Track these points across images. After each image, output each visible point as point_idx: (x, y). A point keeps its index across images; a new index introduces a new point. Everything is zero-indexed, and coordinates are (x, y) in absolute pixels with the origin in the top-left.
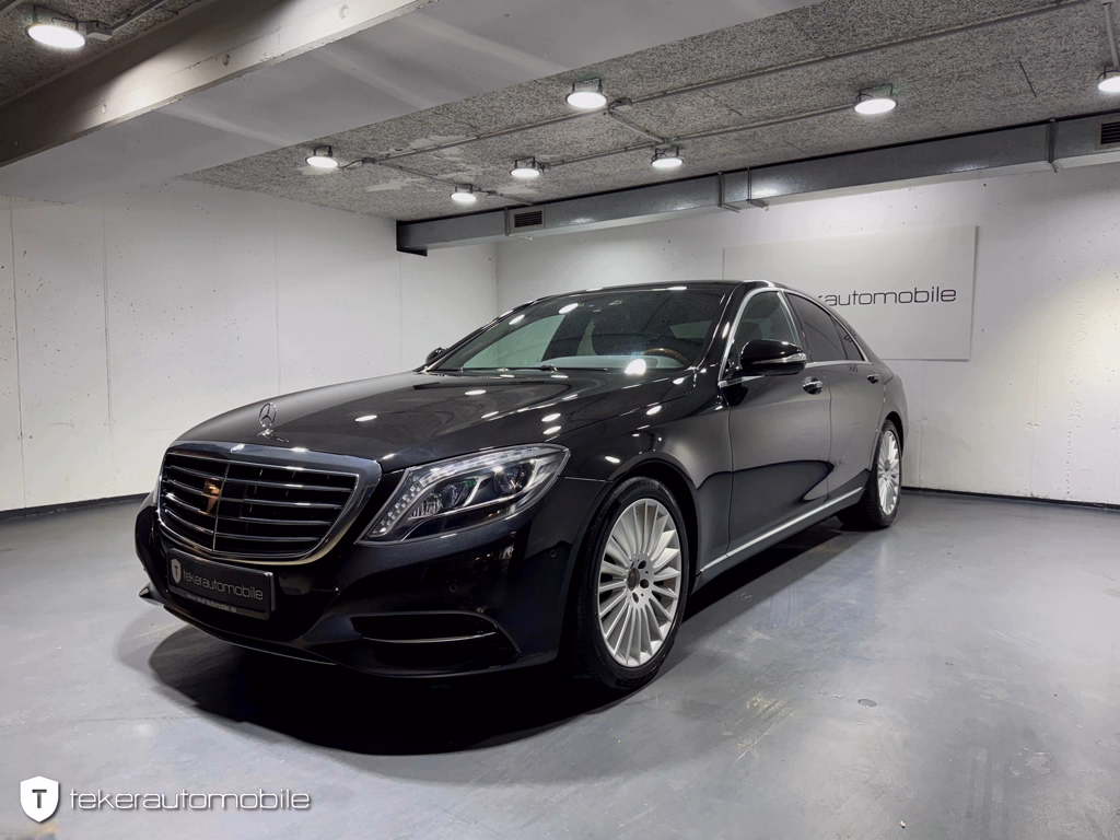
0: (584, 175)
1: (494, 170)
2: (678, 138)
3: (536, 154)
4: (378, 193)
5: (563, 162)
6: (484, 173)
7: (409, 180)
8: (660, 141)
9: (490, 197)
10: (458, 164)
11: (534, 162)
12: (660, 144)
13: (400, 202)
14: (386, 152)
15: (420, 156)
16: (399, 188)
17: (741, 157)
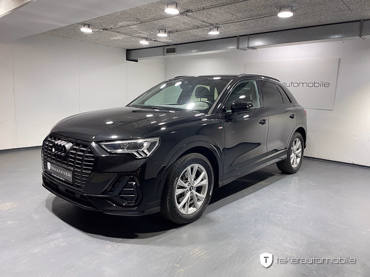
0: (187, 35)
1: (153, 33)
2: (217, 24)
3: (166, 28)
4: (115, 40)
5: (177, 31)
6: (150, 34)
7: (123, 36)
8: (210, 25)
9: (155, 42)
10: (139, 31)
11: (165, 31)
12: (210, 26)
13: (124, 44)
14: (110, 27)
15: (123, 28)
16: (122, 39)
17: (244, 31)
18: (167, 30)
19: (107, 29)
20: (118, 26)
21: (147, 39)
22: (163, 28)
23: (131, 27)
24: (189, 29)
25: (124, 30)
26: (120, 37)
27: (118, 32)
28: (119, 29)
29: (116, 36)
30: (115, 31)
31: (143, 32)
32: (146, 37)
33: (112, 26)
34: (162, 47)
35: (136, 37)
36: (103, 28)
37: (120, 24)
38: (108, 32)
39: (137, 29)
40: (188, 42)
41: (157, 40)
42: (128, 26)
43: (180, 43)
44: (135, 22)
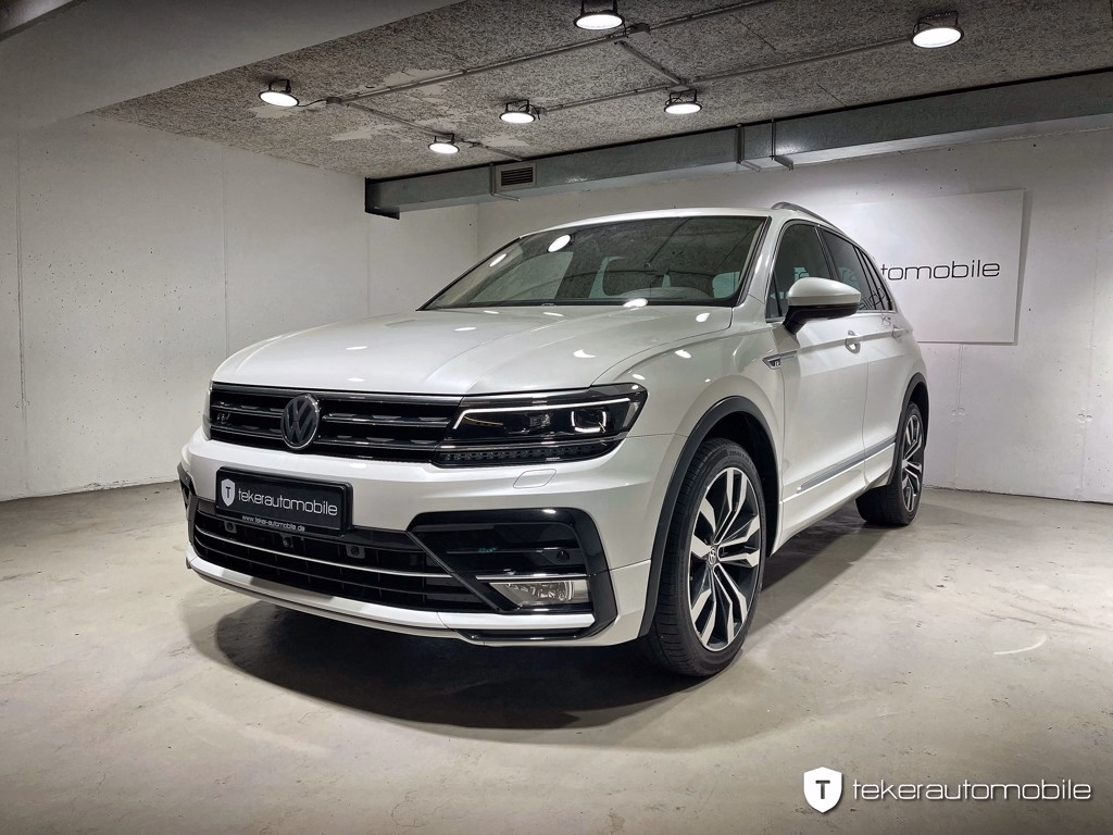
0: (585, 124)
1: (481, 116)
2: (698, 78)
3: (530, 96)
4: (344, 142)
5: (561, 107)
6: (469, 119)
7: (381, 126)
8: (677, 82)
9: (474, 150)
10: (439, 108)
11: (528, 106)
12: (674, 85)
13: (369, 156)
14: (357, 91)
15: (394, 94)
16: (370, 137)
17: (766, 105)
18: (538, 101)
19: (340, 101)
20: (381, 86)
21: (451, 138)
22: (520, 95)
23: (426, 90)
24: (603, 98)
25: (391, 104)
26: (365, 130)
27: (372, 110)
28: (377, 100)
29: (356, 125)
30: (363, 108)
31: (451, 112)
32: (453, 128)
33: (362, 88)
34: (487, 168)
35: (420, 129)
38: (341, 111)
39: (432, 100)
41: (483, 141)
44: (444, 71)
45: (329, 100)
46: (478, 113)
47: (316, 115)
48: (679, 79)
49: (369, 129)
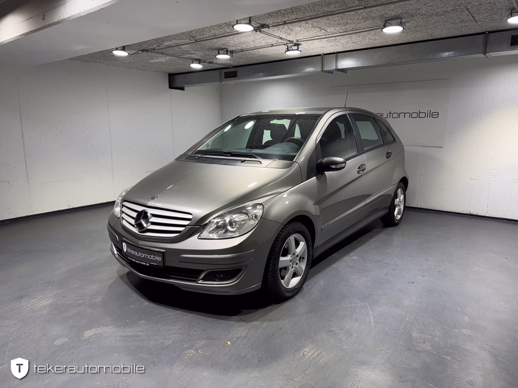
2: (298, 40)
3: (228, 47)
4: (155, 63)
5: (242, 50)
6: (204, 55)
7: (168, 58)
9: (211, 64)
10: (190, 51)
11: (227, 51)
12: (288, 44)
13: (167, 67)
14: (152, 47)
15: (170, 48)
16: (164, 61)
17: (331, 48)
18: (230, 49)
19: (147, 51)
20: (163, 45)
21: (199, 61)
22: (223, 47)
23: (182, 46)
24: (259, 47)
25: (170, 51)
26: (163, 59)
27: (162, 53)
28: (163, 50)
29: (157, 58)
30: (158, 53)
31: (195, 53)
32: (199, 58)
33: (155, 46)
34: (218, 70)
35: (185, 58)
36: (142, 48)
37: (167, 43)
38: (149, 53)
39: (188, 49)
40: (253, 63)
41: (214, 61)
42: (178, 45)
43: (243, 64)
44: (187, 40)
45: (143, 51)
46: (207, 53)
47: (139, 55)
48: (289, 41)
49: (163, 58)
